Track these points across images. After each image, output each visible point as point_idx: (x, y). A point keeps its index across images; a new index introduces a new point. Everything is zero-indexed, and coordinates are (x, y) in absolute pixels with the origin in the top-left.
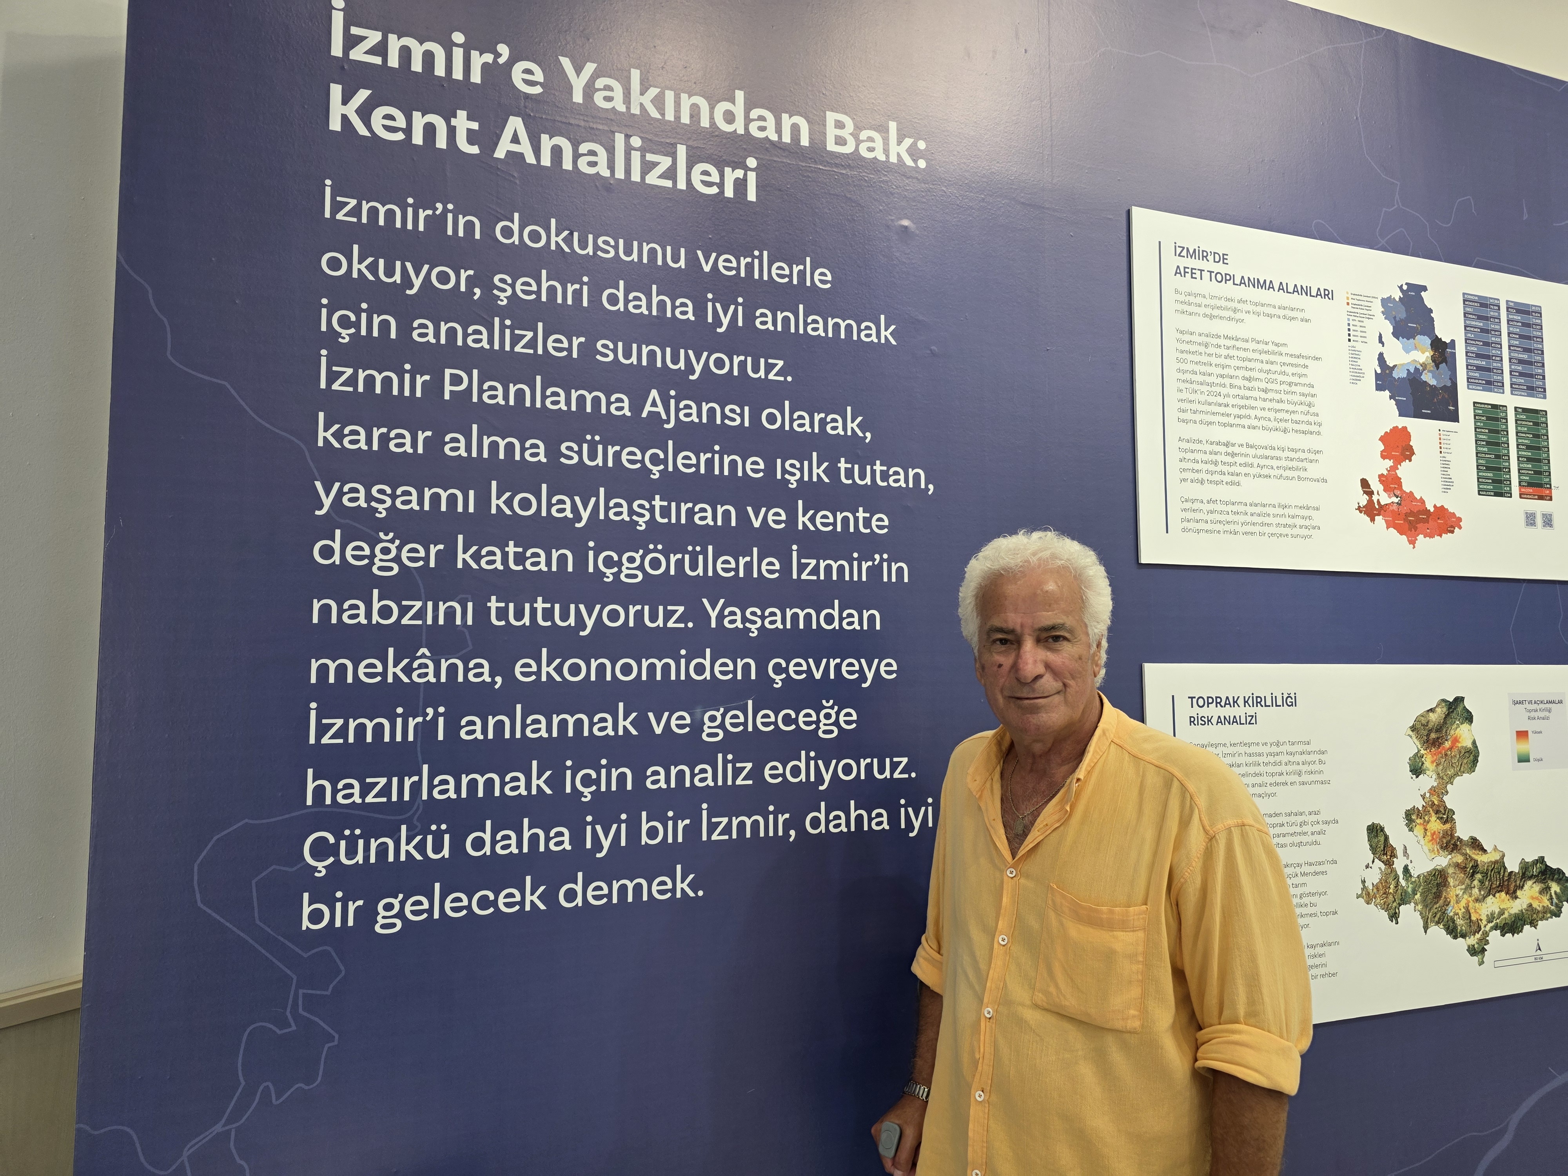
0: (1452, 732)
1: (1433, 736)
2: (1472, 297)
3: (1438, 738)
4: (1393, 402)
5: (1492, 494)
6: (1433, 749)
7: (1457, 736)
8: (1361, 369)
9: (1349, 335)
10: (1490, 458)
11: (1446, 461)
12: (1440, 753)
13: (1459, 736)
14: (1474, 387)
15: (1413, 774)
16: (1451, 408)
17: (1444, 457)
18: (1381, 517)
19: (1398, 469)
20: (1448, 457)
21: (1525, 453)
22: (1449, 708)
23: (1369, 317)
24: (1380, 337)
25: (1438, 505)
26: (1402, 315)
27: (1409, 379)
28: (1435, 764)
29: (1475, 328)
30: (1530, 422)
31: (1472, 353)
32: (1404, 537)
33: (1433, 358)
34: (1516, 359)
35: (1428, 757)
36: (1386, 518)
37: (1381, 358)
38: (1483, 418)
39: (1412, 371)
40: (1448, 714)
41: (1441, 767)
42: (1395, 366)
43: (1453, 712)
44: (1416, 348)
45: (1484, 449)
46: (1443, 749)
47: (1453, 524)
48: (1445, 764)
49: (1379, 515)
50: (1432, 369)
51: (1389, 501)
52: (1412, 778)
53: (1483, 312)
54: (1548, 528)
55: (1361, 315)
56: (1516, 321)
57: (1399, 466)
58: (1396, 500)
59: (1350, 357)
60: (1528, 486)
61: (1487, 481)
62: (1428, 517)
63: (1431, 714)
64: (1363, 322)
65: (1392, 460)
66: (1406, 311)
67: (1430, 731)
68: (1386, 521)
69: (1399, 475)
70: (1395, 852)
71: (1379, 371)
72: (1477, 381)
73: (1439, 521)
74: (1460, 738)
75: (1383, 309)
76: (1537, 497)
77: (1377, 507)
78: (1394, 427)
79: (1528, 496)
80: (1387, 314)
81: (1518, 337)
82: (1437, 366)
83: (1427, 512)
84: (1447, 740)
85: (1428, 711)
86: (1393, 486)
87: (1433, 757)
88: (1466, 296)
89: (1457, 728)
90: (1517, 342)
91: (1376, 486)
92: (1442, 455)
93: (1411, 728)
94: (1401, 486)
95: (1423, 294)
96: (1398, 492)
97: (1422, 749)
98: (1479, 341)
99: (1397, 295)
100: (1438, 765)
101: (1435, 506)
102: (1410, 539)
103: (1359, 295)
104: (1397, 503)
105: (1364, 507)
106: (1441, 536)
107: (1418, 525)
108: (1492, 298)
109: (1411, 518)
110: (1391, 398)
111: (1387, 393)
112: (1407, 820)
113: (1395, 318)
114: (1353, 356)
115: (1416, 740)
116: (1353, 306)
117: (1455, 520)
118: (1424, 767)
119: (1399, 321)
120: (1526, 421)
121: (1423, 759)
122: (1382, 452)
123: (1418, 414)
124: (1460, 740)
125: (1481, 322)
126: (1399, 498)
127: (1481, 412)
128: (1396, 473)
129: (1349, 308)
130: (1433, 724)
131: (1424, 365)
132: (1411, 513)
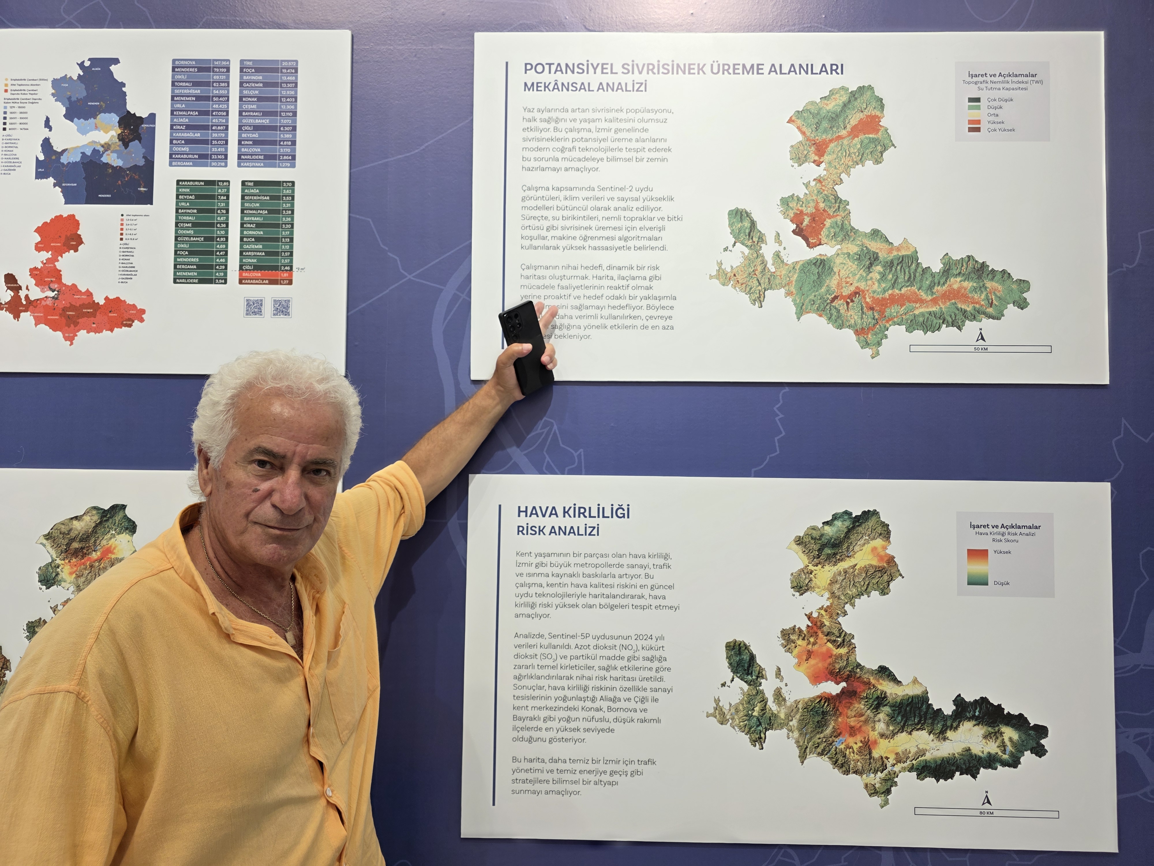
0: (104, 542)
1: (75, 545)
2: (186, 63)
3: (82, 548)
4: (58, 189)
5: (197, 281)
6: (74, 560)
7: (111, 546)
8: (18, 159)
9: (5, 124)
10: (197, 241)
11: (128, 248)
12: (83, 564)
13: (113, 546)
14: (179, 163)
15: (42, 585)
16: (142, 189)
17: (126, 244)
18: (29, 313)
19: (58, 261)
20: (132, 244)
21: (254, 233)
22: (102, 517)
23: (34, 101)
24: (47, 120)
25: (111, 297)
26: (81, 92)
27: (82, 163)
28: (74, 576)
29: (188, 96)
30: (267, 196)
31: (180, 125)
32: (59, 334)
33: (121, 137)
34: (249, 126)
35: (66, 568)
36: (36, 314)
37: (46, 144)
38: (191, 197)
39: (89, 153)
40: (101, 523)
41: (83, 579)
42: (64, 151)
43: (107, 521)
44: (96, 128)
45: (189, 232)
46: (88, 560)
47: (131, 317)
48: (89, 577)
49: (26, 311)
50: (118, 148)
51: (42, 295)
52: (41, 589)
53: (203, 77)
54: (282, 316)
55: (22, 101)
56: (254, 82)
57: (59, 258)
58: (52, 294)
59: (2, 147)
60: (253, 270)
61: (191, 267)
62: (95, 311)
63: (75, 522)
64: (24, 107)
65: (50, 252)
66: (86, 89)
67: (73, 540)
68: (35, 317)
69: (58, 267)
70: (8, 664)
71: (42, 157)
72: (185, 156)
73: (111, 315)
74: (114, 548)
75: (53, 91)
76: (267, 282)
77: (24, 303)
78: (56, 217)
79: (254, 281)
80: (58, 95)
81: (256, 99)
82: (126, 145)
83: (96, 306)
84: (95, 551)
85: (72, 519)
86: (49, 279)
87: (72, 568)
88: (177, 63)
89: (111, 539)
90: (255, 107)
91: (24, 279)
92: (122, 242)
93: (45, 536)
94: (61, 279)
95: (113, 68)
96: (55, 286)
97: (58, 559)
98: (193, 111)
99: (75, 72)
100: (78, 577)
101: (107, 298)
102: (67, 335)
103: (21, 80)
104: (53, 298)
105: (6, 304)
106: (112, 331)
107: (80, 320)
108: (217, 60)
109: (71, 313)
110: (55, 185)
111: (51, 180)
112: (28, 632)
113: (69, 99)
114: (7, 145)
115: (50, 550)
116: (13, 92)
117: (135, 312)
118: (59, 577)
119: (75, 101)
120: (259, 196)
121: (58, 570)
122: (37, 244)
123: (92, 199)
124: (114, 551)
125: (197, 89)
126: (56, 292)
127: (188, 190)
128: (55, 266)
129: (8, 95)
130: (77, 532)
131: (107, 147)
132: (72, 307)
